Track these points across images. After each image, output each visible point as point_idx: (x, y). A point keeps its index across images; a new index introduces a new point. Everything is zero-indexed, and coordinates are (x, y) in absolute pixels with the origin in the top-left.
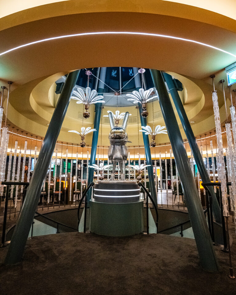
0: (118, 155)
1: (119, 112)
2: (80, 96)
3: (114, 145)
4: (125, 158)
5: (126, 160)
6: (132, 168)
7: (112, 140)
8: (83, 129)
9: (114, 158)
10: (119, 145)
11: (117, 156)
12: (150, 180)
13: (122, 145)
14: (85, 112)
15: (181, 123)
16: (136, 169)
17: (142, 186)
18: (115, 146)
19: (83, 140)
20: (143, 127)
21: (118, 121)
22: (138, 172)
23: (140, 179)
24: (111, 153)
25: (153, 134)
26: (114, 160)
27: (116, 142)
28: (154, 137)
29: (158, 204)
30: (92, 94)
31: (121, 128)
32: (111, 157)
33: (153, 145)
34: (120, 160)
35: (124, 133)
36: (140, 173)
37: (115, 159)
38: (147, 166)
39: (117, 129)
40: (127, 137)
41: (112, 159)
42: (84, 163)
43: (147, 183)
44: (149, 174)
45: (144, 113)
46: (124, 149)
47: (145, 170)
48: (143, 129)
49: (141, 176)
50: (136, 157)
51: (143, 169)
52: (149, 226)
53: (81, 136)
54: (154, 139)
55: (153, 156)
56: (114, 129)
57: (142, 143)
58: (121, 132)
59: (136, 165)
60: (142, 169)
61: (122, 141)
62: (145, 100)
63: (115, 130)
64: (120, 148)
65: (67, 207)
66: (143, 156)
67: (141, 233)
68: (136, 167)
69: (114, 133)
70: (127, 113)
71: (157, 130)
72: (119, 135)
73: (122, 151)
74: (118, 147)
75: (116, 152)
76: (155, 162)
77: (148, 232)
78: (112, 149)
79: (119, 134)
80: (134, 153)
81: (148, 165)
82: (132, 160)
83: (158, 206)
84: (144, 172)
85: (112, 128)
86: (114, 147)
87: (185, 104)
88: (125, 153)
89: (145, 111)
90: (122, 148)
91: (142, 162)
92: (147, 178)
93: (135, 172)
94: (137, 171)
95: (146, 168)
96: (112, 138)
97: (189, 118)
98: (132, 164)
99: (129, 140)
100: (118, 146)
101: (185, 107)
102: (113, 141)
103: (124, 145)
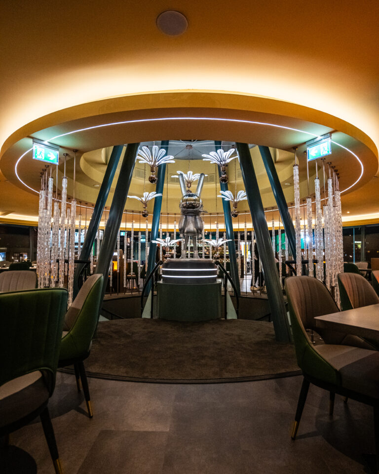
0: (191, 227)
1: (192, 172)
2: (145, 155)
3: (186, 216)
4: (199, 231)
5: (201, 234)
6: (207, 243)
7: (184, 209)
8: (146, 194)
9: (185, 231)
10: (192, 216)
11: (189, 229)
12: (231, 260)
13: (195, 216)
14: (151, 176)
15: (270, 186)
16: (213, 244)
17: (220, 265)
18: (188, 217)
19: (145, 208)
20: (222, 192)
21: (189, 183)
22: (215, 249)
23: (218, 258)
24: (183, 225)
25: (236, 200)
26: (185, 234)
27: (188, 213)
28: (236, 204)
29: (241, 291)
30: (160, 153)
31: (194, 195)
32: (182, 231)
33: (235, 215)
34: (193, 235)
35: (199, 201)
36: (217, 250)
37: (188, 232)
38: (227, 241)
39: (190, 196)
40: (202, 205)
41: (184, 232)
42: (135, 236)
43: (227, 263)
44: (230, 252)
45: (223, 177)
46: (198, 220)
47: (225, 246)
48: (222, 195)
49: (219, 254)
50: (213, 227)
51: (223, 245)
52: (227, 311)
53: (143, 203)
54: (236, 208)
55: (235, 226)
56: (186, 196)
57: (221, 209)
58: (195, 200)
59: (212, 239)
60: (220, 244)
61: (196, 211)
62: (225, 161)
63: (187, 198)
64: (193, 220)
65: (121, 295)
66: (222, 226)
67: (218, 318)
68: (213, 242)
69: (187, 200)
70: (202, 174)
71: (240, 196)
72: (191, 204)
73: (195, 223)
74: (190, 219)
75: (189, 224)
76: (239, 235)
77: (226, 318)
78: (184, 220)
79: (192, 202)
80: (210, 221)
81: (229, 239)
82: (207, 232)
83: (241, 294)
84: (223, 249)
85: (184, 195)
86: (186, 218)
87: (276, 162)
88: (199, 225)
89: (224, 176)
90: (195, 219)
91: (221, 235)
92: (227, 257)
93: (211, 249)
94: (213, 248)
95: (227, 243)
96: (184, 207)
97: (281, 180)
98: (207, 237)
99: (204, 209)
100: (190, 217)
101: (276, 166)
102: (185, 211)
103: (198, 215)
